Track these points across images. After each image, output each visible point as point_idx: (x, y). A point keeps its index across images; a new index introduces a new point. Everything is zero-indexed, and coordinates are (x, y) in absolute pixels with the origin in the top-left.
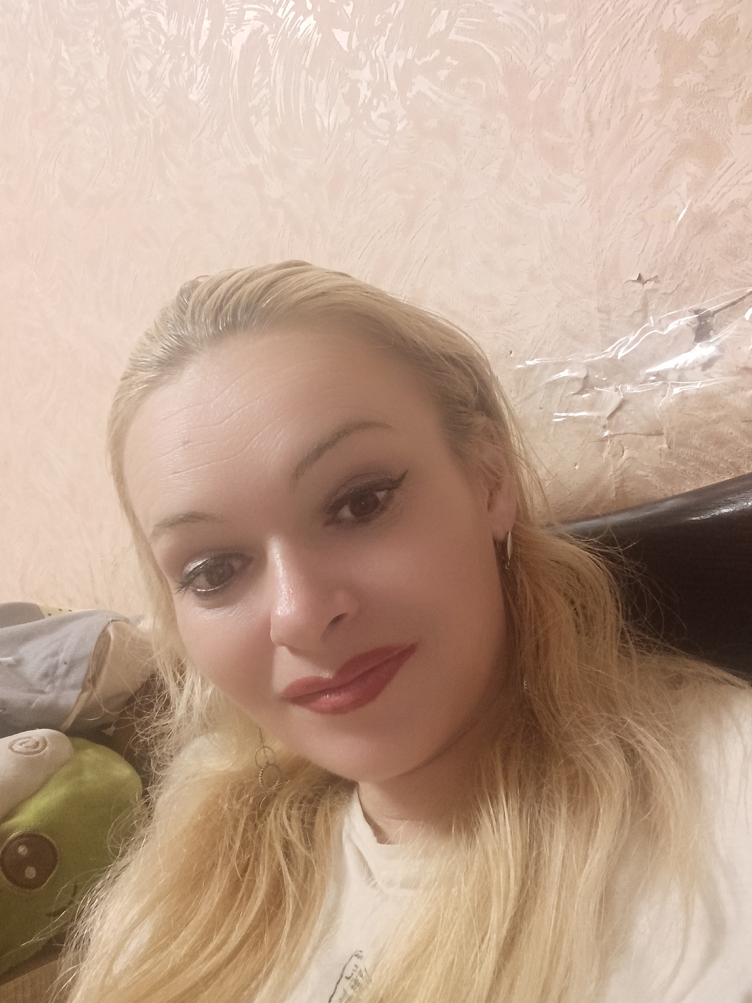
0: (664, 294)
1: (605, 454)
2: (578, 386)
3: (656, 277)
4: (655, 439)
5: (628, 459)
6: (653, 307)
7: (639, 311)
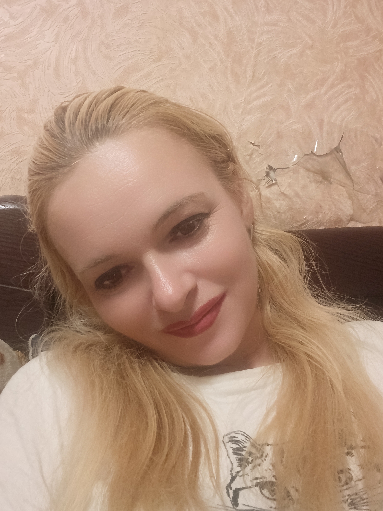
0: (260, 153)
3: (259, 146)
6: (254, 156)
7: (249, 155)
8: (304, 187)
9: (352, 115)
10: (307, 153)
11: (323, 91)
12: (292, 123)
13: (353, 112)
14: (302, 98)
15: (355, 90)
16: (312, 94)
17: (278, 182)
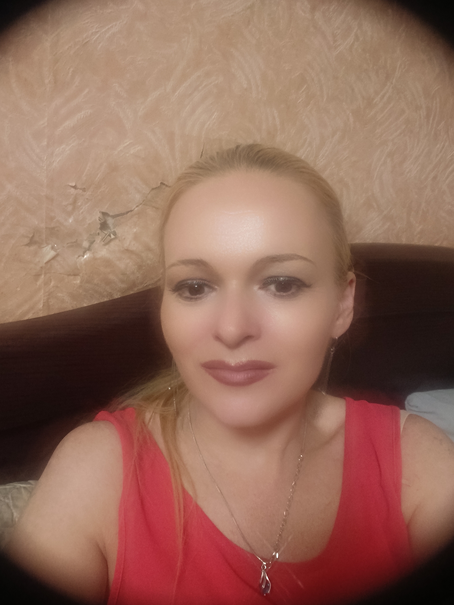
0: (87, 199)
1: (38, 283)
2: (26, 241)
3: (85, 188)
4: (72, 277)
5: (53, 287)
6: (79, 204)
7: (70, 204)
9: (214, 119)
10: (154, 186)
11: (169, 88)
12: (128, 145)
13: (215, 114)
14: (139, 104)
15: (216, 79)
16: (154, 96)
17: (119, 235)
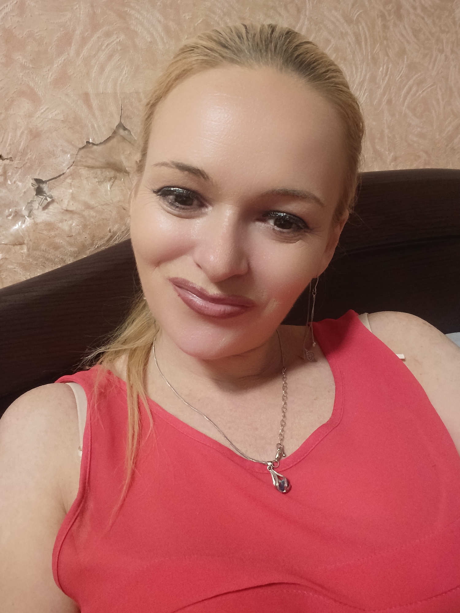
0: (16, 168)
3: (11, 158)
6: (10, 174)
8: (94, 193)
9: (125, 74)
10: (81, 146)
11: (72, 52)
12: (45, 111)
13: (125, 69)
14: (46, 72)
15: (117, 38)
16: (59, 62)
17: (55, 198)
